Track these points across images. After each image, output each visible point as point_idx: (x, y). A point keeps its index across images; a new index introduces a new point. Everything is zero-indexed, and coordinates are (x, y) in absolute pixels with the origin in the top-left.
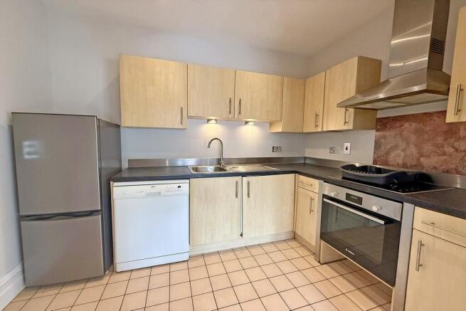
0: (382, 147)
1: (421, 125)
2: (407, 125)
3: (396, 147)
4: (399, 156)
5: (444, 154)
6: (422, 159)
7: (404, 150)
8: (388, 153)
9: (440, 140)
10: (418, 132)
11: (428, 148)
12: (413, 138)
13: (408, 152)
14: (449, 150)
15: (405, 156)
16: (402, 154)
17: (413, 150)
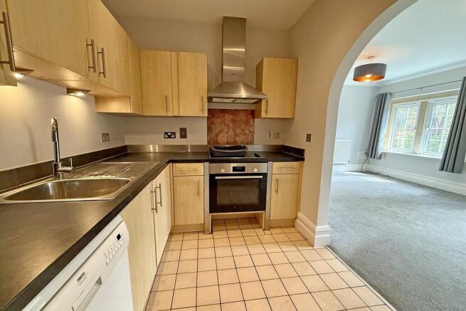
0: (213, 131)
1: (234, 117)
2: (227, 116)
3: (221, 131)
4: (224, 136)
5: (245, 134)
6: (236, 138)
7: (227, 133)
8: (217, 135)
9: (243, 126)
10: (234, 121)
11: (239, 131)
12: (231, 124)
13: (229, 134)
14: (247, 132)
15: (228, 136)
16: (226, 135)
17: (231, 133)
